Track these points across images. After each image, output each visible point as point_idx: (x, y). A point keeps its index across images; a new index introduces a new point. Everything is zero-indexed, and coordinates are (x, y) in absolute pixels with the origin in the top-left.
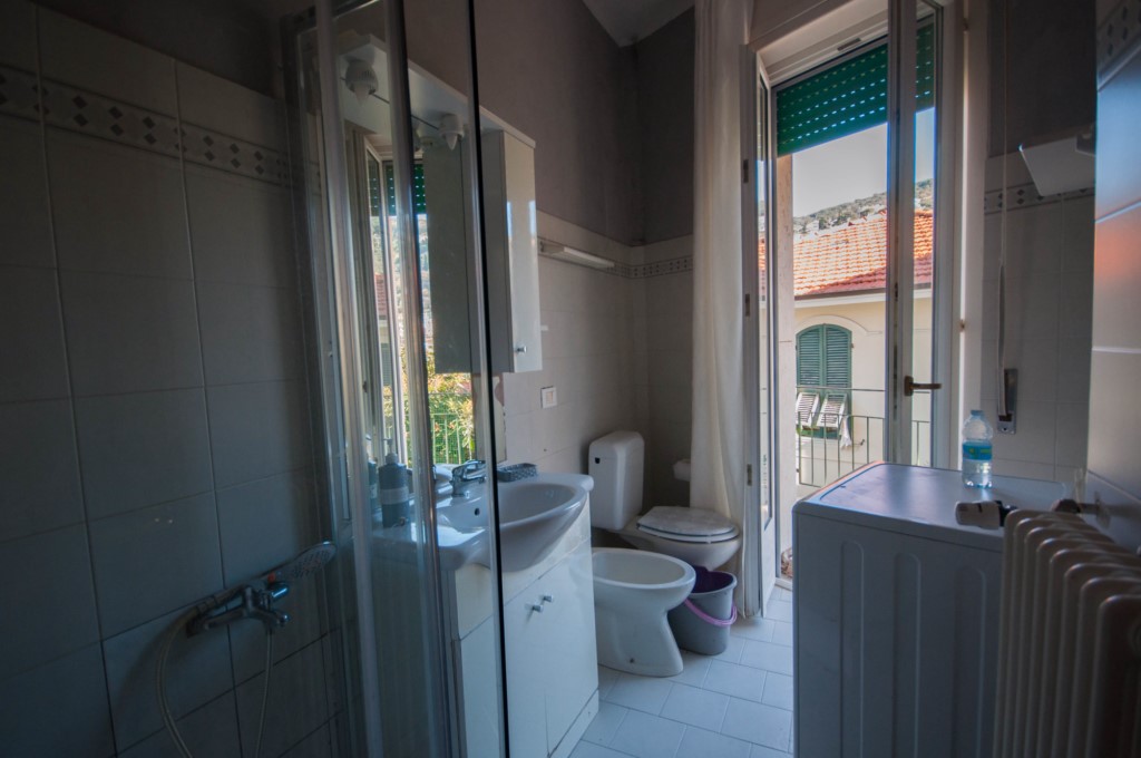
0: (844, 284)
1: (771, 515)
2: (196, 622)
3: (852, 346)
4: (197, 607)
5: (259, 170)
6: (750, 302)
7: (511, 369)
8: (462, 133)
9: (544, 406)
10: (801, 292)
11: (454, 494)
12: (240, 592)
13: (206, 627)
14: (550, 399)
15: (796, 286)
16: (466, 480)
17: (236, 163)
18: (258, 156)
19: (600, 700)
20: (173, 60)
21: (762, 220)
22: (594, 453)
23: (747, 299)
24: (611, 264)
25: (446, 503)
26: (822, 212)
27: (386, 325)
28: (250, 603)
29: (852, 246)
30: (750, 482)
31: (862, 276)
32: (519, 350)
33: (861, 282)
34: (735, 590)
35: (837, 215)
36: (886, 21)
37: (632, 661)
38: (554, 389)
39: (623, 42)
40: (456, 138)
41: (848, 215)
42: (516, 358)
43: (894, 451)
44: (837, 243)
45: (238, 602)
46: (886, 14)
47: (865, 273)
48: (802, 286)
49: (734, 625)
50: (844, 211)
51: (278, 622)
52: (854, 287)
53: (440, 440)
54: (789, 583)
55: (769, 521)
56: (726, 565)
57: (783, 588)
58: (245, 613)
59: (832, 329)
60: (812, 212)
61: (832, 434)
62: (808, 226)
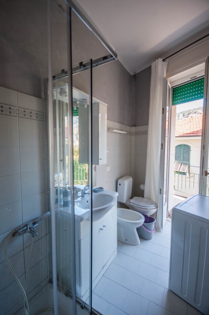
0: (189, 134)
1: (166, 201)
2: (15, 233)
3: (191, 150)
4: (15, 230)
5: (37, 117)
6: (163, 145)
7: (98, 164)
8: (88, 104)
9: (107, 171)
10: (177, 135)
11: (82, 196)
12: (26, 225)
13: (17, 235)
14: (108, 169)
15: (176, 133)
16: (85, 193)
17: (31, 116)
18: (37, 114)
19: (117, 251)
20: (17, 92)
21: (167, 113)
22: (119, 182)
23: (162, 145)
24: (126, 133)
25: (79, 199)
26: (184, 112)
27: (67, 140)
28: (28, 229)
29: (192, 123)
30: (160, 193)
31: (194, 132)
32: (100, 159)
33: (194, 133)
34: (155, 223)
35: (188, 113)
36: (204, 72)
37: (126, 240)
38: (109, 166)
39: (132, 74)
40: (87, 105)
41: (191, 113)
42: (100, 161)
43: (201, 190)
44: (188, 122)
45: (26, 228)
46: (204, 70)
47: (195, 131)
48: (177, 133)
49: (154, 232)
50: (190, 112)
51: (35, 235)
52: (192, 135)
53: (80, 170)
54: (170, 220)
55: (165, 203)
56: (153, 215)
57: (168, 221)
58: (27, 231)
59: (185, 145)
60: (181, 112)
61: (184, 173)
62: (180, 115)
